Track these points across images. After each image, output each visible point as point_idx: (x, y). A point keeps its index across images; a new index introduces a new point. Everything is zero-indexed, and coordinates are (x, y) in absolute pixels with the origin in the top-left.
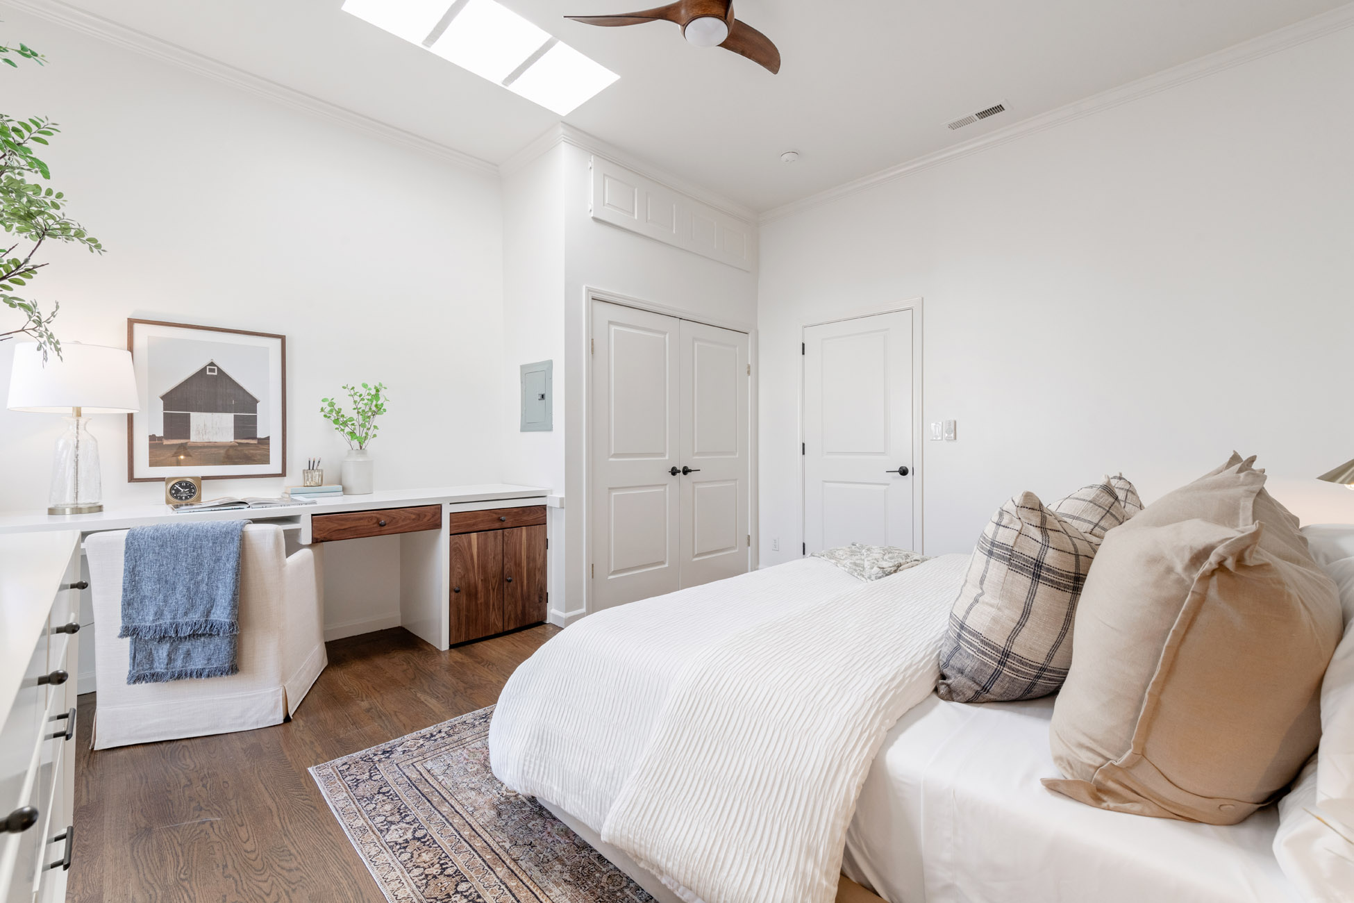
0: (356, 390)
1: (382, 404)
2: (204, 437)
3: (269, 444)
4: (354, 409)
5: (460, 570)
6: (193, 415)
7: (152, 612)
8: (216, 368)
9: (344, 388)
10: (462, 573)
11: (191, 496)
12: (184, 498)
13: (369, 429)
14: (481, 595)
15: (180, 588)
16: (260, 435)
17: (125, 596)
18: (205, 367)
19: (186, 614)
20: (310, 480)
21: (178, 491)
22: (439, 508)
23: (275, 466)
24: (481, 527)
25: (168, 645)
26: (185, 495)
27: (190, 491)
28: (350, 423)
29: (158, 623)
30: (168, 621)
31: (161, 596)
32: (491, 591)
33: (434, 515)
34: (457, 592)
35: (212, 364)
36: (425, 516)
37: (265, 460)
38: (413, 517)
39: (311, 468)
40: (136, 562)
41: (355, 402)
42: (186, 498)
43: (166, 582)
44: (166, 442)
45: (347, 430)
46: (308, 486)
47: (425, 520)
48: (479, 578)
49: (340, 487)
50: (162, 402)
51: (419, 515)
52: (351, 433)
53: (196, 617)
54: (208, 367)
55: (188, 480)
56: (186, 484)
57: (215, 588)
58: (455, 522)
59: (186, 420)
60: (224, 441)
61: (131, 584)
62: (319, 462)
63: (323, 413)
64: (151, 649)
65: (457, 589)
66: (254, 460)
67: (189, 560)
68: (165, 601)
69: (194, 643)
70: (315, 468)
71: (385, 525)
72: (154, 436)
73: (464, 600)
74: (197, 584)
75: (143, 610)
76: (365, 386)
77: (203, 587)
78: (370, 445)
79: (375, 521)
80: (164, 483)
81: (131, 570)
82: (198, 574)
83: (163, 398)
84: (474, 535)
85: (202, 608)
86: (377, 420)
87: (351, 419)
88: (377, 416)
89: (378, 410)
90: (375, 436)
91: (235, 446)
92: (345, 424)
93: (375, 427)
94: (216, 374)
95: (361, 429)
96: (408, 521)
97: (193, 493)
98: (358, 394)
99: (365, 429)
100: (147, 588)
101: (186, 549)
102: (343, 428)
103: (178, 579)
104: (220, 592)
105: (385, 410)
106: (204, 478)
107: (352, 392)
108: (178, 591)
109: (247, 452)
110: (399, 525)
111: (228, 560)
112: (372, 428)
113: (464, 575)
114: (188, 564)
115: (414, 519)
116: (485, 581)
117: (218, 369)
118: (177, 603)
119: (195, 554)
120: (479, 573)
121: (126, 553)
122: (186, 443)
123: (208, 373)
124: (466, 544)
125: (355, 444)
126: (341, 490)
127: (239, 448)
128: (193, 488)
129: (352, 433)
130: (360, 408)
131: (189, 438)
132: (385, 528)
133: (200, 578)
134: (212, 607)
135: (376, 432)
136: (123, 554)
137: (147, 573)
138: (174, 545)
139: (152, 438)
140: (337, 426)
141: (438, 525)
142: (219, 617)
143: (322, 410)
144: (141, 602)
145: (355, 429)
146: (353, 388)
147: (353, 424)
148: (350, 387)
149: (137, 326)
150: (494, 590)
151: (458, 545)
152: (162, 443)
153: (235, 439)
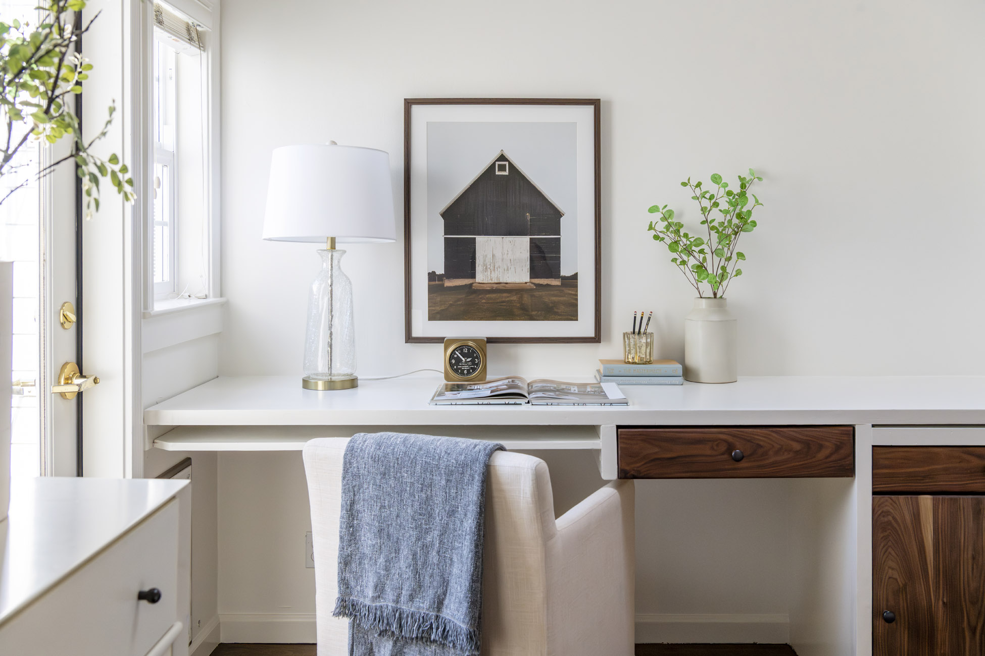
0: (704, 188)
1: (749, 212)
2: (493, 275)
3: (576, 286)
4: (703, 223)
5: (896, 575)
6: (480, 240)
7: (371, 584)
8: (507, 163)
9: (684, 184)
10: (901, 582)
11: (474, 370)
12: (465, 372)
13: (729, 259)
14: (943, 636)
15: (405, 552)
16: (565, 271)
17: (342, 549)
18: (494, 164)
19: (411, 598)
20: (633, 352)
21: (458, 360)
22: (850, 431)
23: (584, 325)
24: (943, 483)
25: (391, 643)
26: (466, 367)
27: (473, 361)
28: (697, 249)
29: (378, 604)
30: (391, 604)
31: (381, 560)
32: (967, 634)
33: (838, 448)
34: (889, 620)
35: (502, 158)
36: (821, 447)
37: (572, 314)
38: (797, 446)
39: (637, 330)
40: (354, 495)
41: (703, 209)
42: (469, 373)
43: (389, 536)
44: (448, 283)
45: (692, 262)
46: (629, 363)
47: (821, 455)
48: (937, 599)
49: (678, 368)
50: (443, 221)
51: (807, 444)
52: (698, 267)
53: (423, 605)
54: (497, 163)
55: (471, 344)
56: (469, 350)
57: (448, 561)
58: (886, 467)
59: (471, 247)
60: (518, 281)
61: (349, 531)
62: (649, 318)
63: (653, 233)
64: (372, 643)
65: (888, 614)
66: (556, 314)
67: (416, 505)
68: (387, 569)
69: (422, 650)
70: (642, 330)
71: (743, 457)
72: (434, 273)
73: (903, 639)
74: (426, 548)
75: (362, 576)
76: (716, 179)
77: (433, 557)
78: (732, 289)
79: (723, 448)
80: (442, 346)
81: (349, 508)
82: (427, 532)
83: (444, 215)
84: (926, 501)
85: (431, 593)
86: (743, 242)
87: (699, 241)
88: (742, 234)
89: (744, 222)
90: (739, 273)
91: (532, 290)
92: (688, 251)
93: (741, 255)
94: (506, 173)
95: (716, 259)
96: (786, 456)
97: (477, 365)
98: (708, 196)
99: (723, 260)
100: (368, 540)
101: (412, 484)
102: (685, 258)
103: (403, 536)
104: (455, 570)
105: (754, 224)
106: (491, 340)
107: (698, 192)
108: (402, 556)
109: (546, 300)
110: (771, 460)
111: (466, 515)
112: (734, 256)
113: (905, 586)
114: (415, 512)
115: (797, 452)
116: (953, 606)
117: (511, 165)
118: (400, 575)
119: (424, 496)
120: (937, 584)
121: (344, 478)
122: (471, 285)
123: (497, 173)
124: (908, 518)
125: (706, 288)
126: (680, 372)
127: (537, 294)
128: (477, 357)
129: (701, 268)
130: (713, 220)
131: (473, 276)
132: (743, 464)
133: (429, 539)
134: (445, 594)
135: (741, 264)
136: (341, 479)
137: (367, 517)
138: (399, 475)
139: (432, 276)
140: (675, 255)
141: (848, 470)
142: (453, 615)
143: (651, 228)
144: (360, 563)
145: (705, 259)
146: (699, 185)
147: (702, 251)
148: (694, 182)
149: (415, 109)
150: (973, 631)
151: (890, 518)
152: (443, 285)
153: (531, 278)
